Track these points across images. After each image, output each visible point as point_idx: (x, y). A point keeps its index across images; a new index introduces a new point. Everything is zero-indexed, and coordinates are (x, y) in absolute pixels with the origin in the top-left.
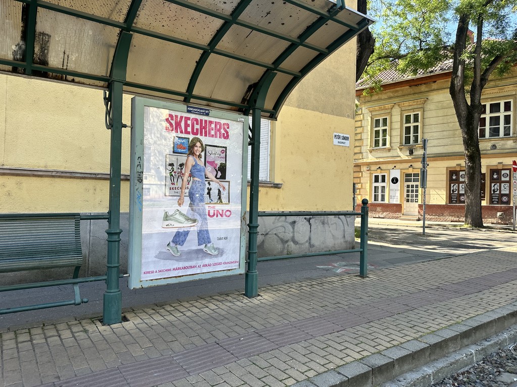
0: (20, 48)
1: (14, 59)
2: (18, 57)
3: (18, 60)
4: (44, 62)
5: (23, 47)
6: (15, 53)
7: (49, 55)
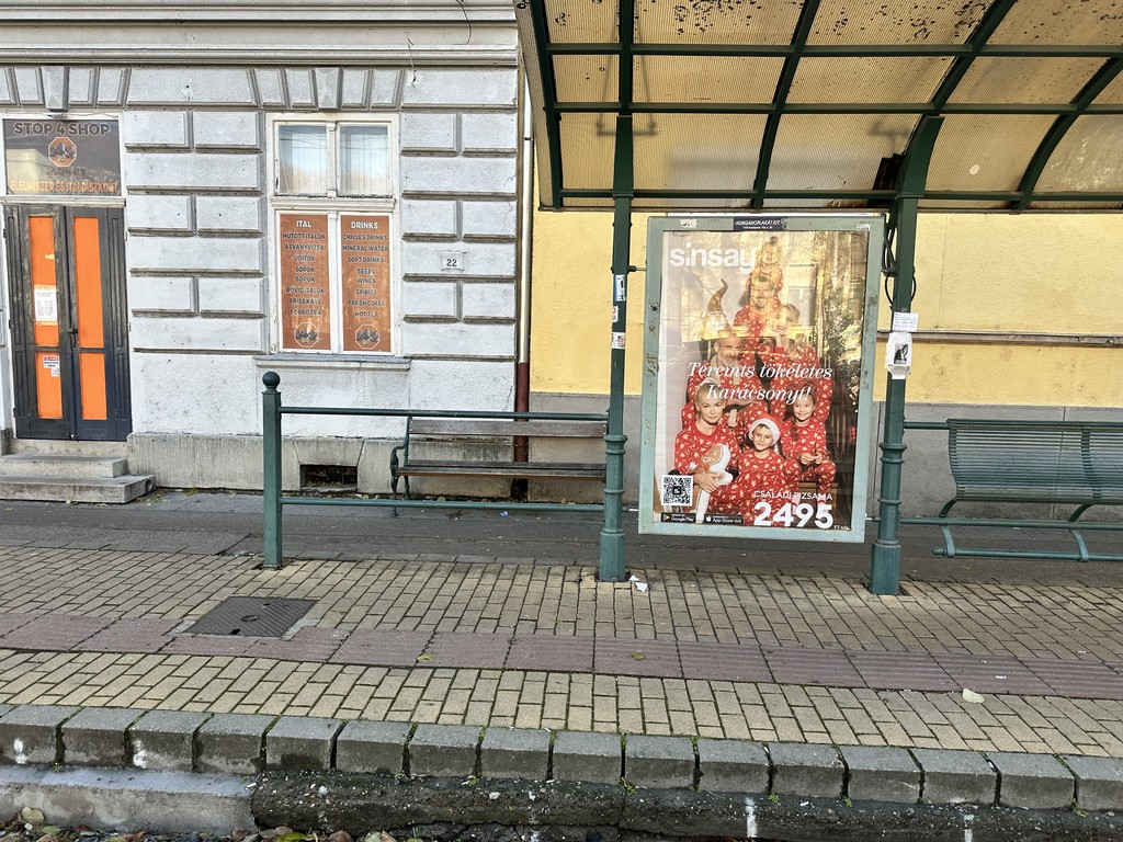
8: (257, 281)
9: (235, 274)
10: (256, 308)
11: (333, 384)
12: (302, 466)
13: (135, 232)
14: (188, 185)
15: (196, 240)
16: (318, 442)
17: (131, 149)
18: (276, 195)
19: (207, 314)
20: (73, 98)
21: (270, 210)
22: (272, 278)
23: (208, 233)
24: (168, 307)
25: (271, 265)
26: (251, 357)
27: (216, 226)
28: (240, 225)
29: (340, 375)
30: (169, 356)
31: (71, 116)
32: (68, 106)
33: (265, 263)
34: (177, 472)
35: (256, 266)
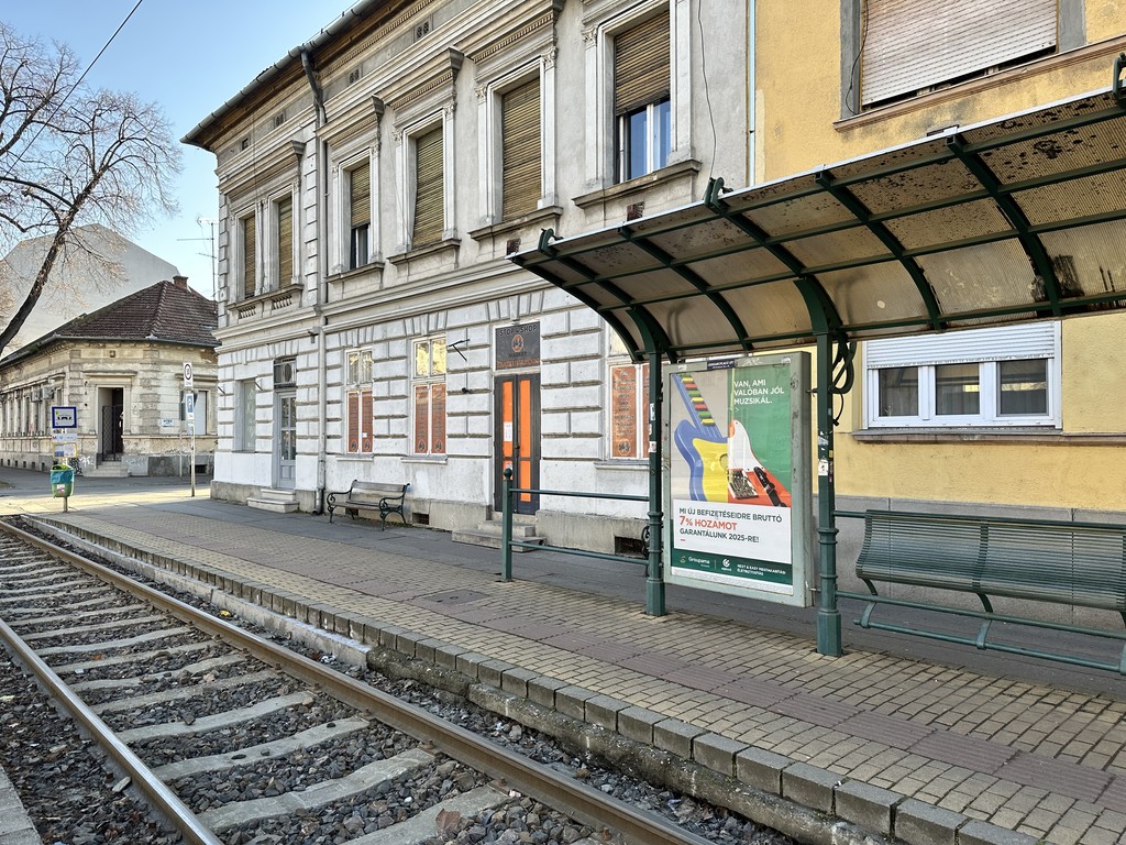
0: (1039, 284)
1: (1036, 301)
2: (1040, 296)
3: (1041, 301)
4: (1080, 293)
5: (1042, 282)
6: (1034, 293)
7: (1080, 280)
8: (598, 412)
9: (588, 409)
10: (596, 431)
11: (633, 481)
12: (616, 538)
13: (546, 386)
14: (568, 356)
15: (571, 389)
16: (625, 521)
17: (545, 337)
18: (610, 356)
19: (575, 435)
20: (521, 313)
21: (607, 366)
22: (607, 411)
23: (576, 384)
24: (558, 432)
25: (607, 402)
26: (592, 463)
27: (579, 380)
28: (590, 378)
29: (638, 474)
30: (556, 462)
31: (521, 323)
32: (520, 317)
33: (603, 401)
34: (557, 537)
35: (597, 404)
